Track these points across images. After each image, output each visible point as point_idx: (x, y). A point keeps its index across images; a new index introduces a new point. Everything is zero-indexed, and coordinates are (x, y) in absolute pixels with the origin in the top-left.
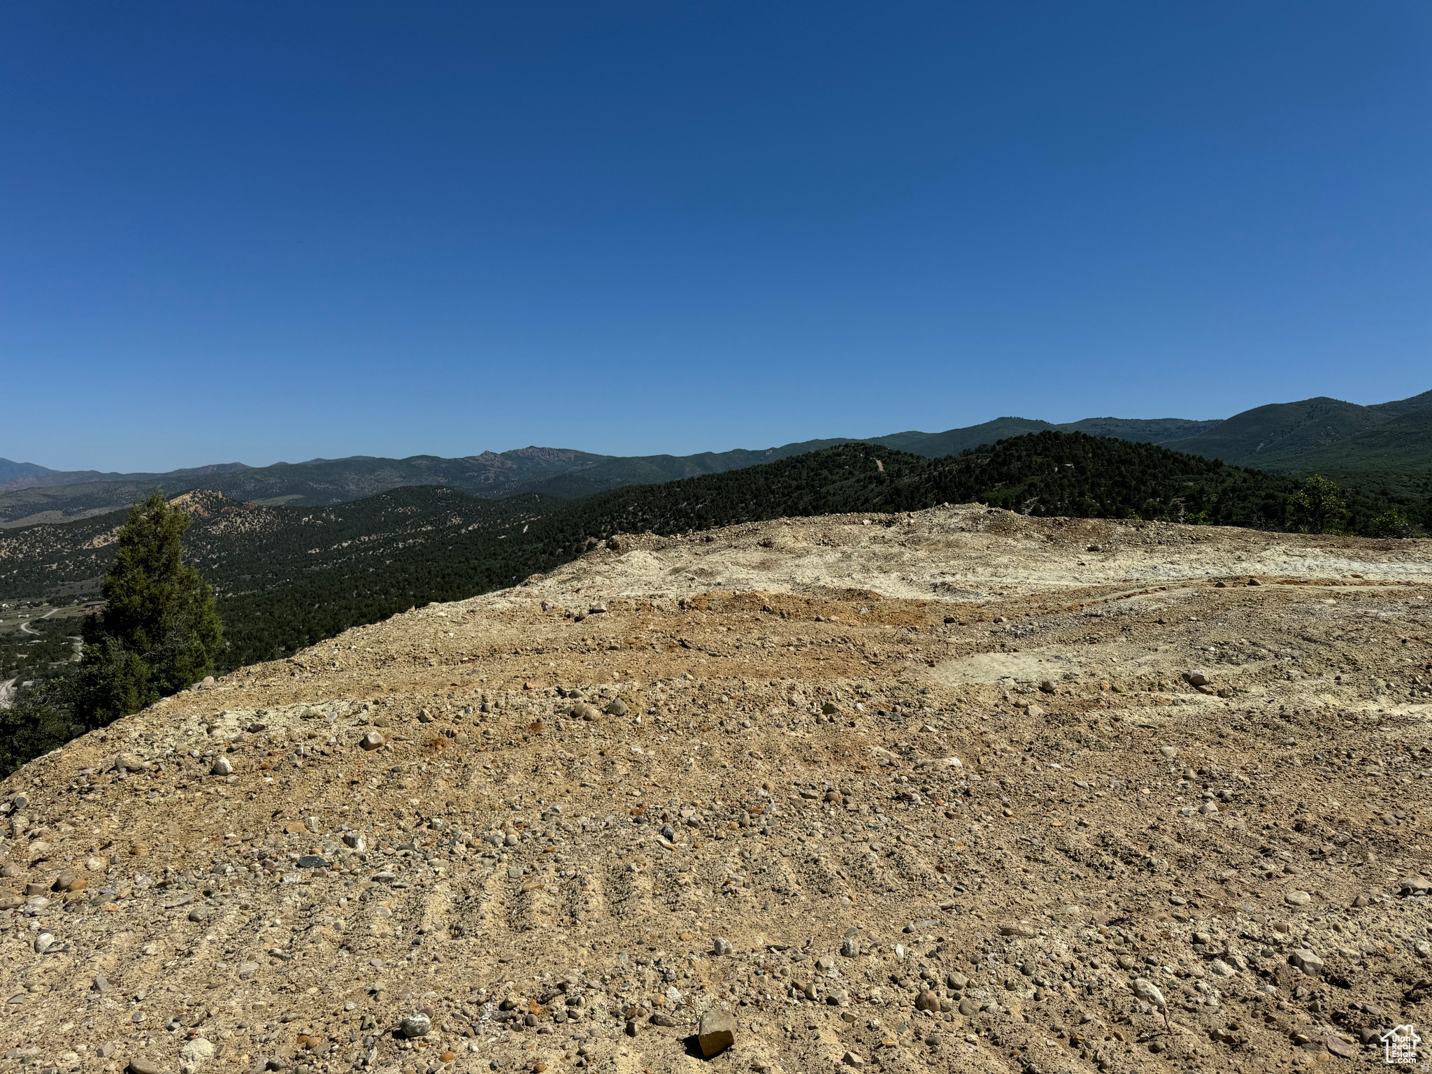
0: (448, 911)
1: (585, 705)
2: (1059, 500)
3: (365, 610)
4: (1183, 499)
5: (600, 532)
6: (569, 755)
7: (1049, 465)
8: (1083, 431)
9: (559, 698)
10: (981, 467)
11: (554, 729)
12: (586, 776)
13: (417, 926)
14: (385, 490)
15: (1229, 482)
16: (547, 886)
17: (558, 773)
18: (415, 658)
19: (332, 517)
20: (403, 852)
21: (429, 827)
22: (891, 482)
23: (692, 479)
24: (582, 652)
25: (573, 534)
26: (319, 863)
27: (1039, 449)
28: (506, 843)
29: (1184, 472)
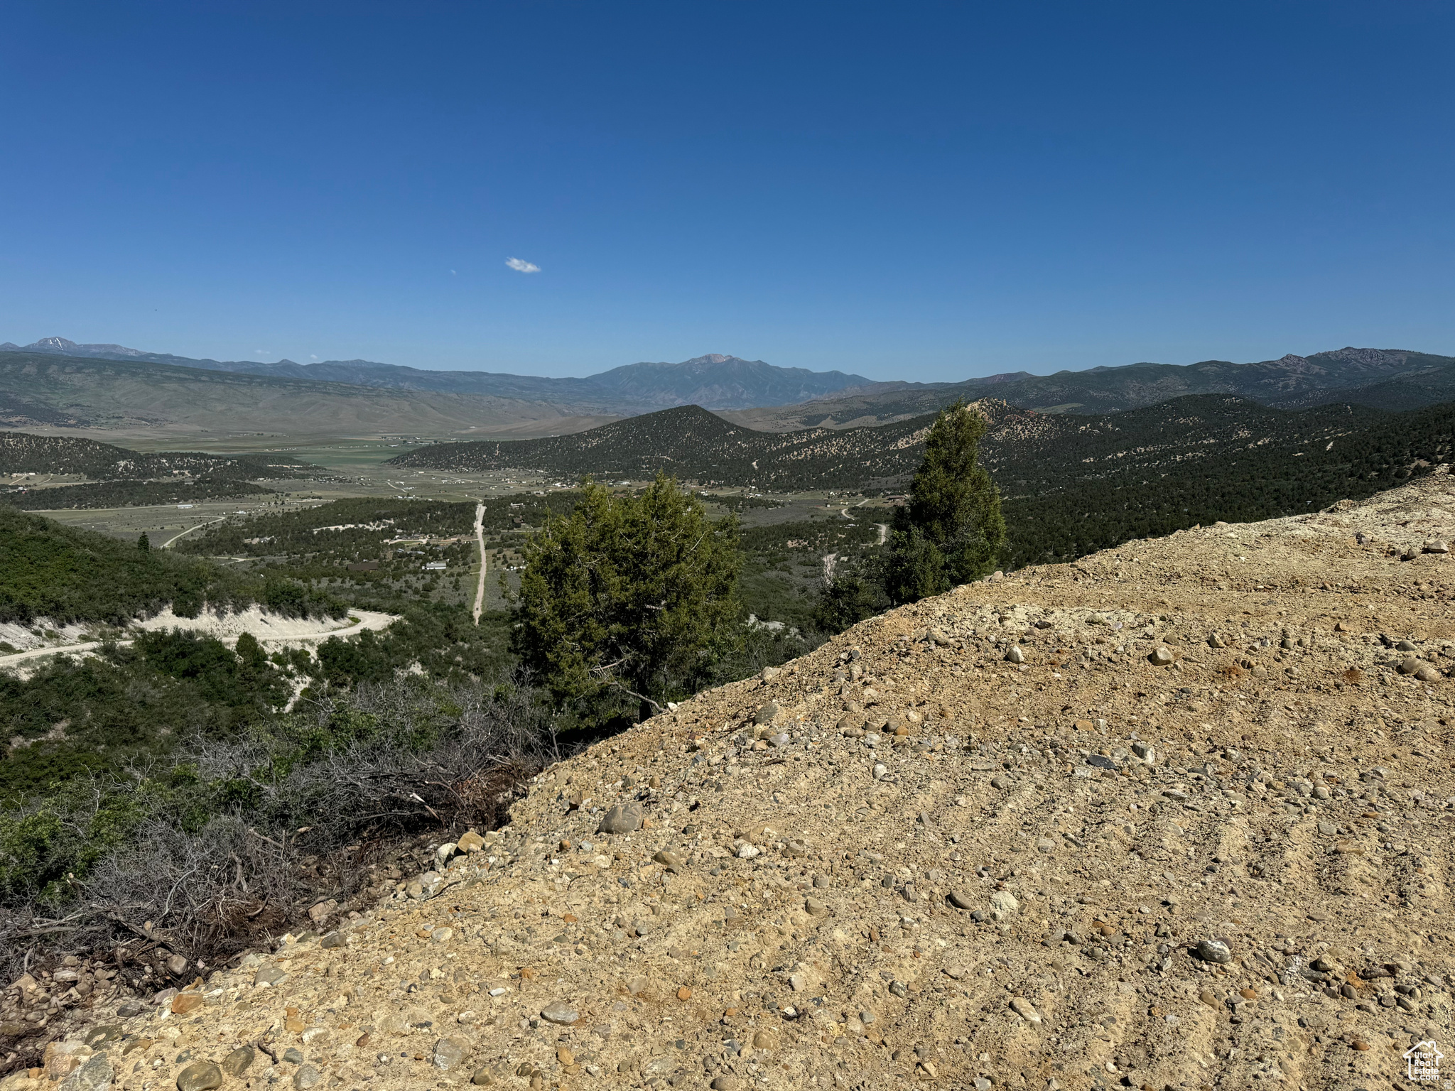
0: (1246, 847)
1: (1418, 661)
3: (1134, 523)
5: (1433, 454)
6: (1396, 715)
9: (1381, 648)
11: (1376, 682)
12: (1420, 744)
13: (1211, 853)
14: (1168, 398)
16: (1368, 854)
17: (1380, 732)
18: (1202, 579)
19: (1110, 426)
20: (1196, 775)
21: (1223, 756)
24: (1414, 598)
25: (1395, 455)
26: (1108, 765)
28: (1315, 794)
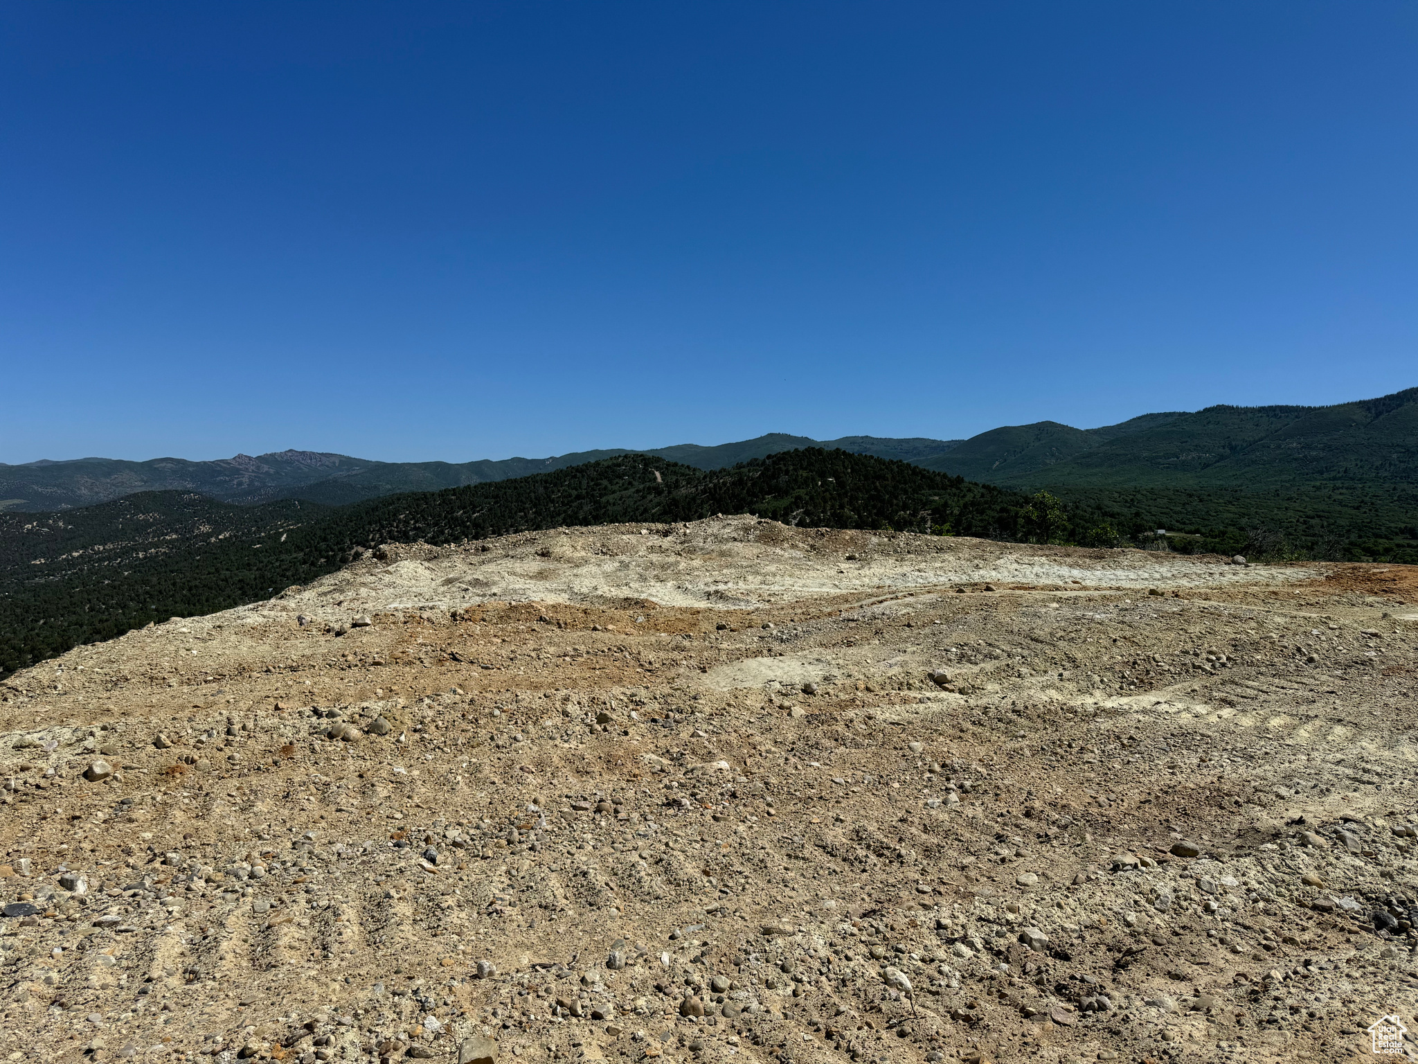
0: (182, 954)
1: (344, 725)
2: (822, 512)
3: (99, 626)
4: (930, 512)
5: (367, 541)
6: (324, 778)
7: (813, 479)
8: (843, 448)
9: (314, 719)
10: (752, 479)
11: (308, 752)
12: (342, 800)
13: (145, 973)
14: (123, 494)
15: (969, 497)
16: (296, 919)
17: (311, 798)
18: (151, 678)
19: (61, 524)
20: (131, 892)
21: (163, 863)
22: (669, 492)
23: (469, 487)
24: (342, 669)
25: (338, 543)
26: (29, 910)
27: (805, 464)
28: (252, 876)
29: (930, 488)
